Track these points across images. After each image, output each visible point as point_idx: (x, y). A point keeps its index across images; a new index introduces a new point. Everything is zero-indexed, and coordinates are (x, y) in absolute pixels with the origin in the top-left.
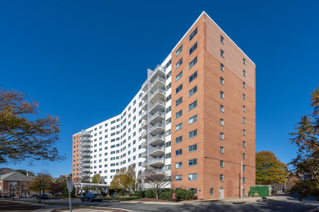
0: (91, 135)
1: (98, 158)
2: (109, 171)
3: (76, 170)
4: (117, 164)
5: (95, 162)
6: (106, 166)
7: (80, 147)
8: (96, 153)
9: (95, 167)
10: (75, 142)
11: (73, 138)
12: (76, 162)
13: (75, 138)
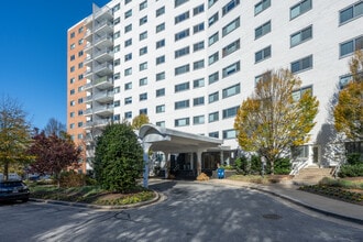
0: (115, 17)
1: (136, 76)
2: (170, 108)
3: (76, 114)
4: (196, 84)
5: (127, 87)
6: (160, 93)
7: (87, 65)
8: (129, 62)
9: (128, 101)
10: (73, 46)
11: (69, 36)
12: (77, 95)
13: (73, 35)
